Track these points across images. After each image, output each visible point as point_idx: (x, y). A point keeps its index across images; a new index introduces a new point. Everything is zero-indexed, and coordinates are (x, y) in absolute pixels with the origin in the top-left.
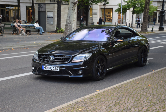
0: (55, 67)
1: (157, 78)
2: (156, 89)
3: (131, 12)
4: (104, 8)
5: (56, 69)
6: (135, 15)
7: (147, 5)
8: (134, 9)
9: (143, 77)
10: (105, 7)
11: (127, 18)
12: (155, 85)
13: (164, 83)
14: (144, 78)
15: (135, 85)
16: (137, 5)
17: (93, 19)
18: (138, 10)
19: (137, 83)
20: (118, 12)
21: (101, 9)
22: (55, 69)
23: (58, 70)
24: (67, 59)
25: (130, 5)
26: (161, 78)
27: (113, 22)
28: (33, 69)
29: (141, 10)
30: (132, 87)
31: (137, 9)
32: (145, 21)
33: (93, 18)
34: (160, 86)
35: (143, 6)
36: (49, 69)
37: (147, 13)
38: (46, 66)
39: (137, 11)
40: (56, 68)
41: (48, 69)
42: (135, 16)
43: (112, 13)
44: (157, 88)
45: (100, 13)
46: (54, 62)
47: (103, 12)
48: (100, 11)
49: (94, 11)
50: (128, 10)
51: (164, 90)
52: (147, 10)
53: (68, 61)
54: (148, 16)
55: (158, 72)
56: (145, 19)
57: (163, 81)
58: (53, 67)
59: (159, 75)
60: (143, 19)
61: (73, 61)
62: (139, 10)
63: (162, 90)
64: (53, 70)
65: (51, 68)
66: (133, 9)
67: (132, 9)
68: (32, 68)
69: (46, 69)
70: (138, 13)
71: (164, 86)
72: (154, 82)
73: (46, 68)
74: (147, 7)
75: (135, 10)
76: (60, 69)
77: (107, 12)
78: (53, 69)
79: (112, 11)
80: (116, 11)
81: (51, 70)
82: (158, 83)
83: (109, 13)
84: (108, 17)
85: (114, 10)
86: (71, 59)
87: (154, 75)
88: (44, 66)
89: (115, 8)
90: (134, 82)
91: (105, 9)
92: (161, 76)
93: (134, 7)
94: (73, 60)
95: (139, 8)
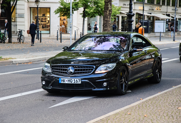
0: (76, 80)
1: (152, 107)
2: (155, 120)
3: (81, 14)
4: (36, 6)
5: (77, 82)
6: (86, 19)
7: (109, 4)
8: (86, 10)
9: (133, 107)
10: (38, 6)
11: (75, 23)
12: (153, 115)
13: (162, 113)
14: (135, 108)
15: (126, 116)
16: (89, 4)
17: (16, 25)
18: (92, 11)
19: (129, 113)
20: (59, 14)
21: (30, 8)
22: (75, 82)
23: (80, 83)
24: (89, 70)
25: (79, 3)
26: (157, 107)
27: (51, 30)
28: (44, 83)
29: (96, 12)
30: (123, 119)
31: (90, 10)
32: (106, 30)
33: (18, 23)
34: (160, 117)
35: (99, 4)
36: (69, 82)
37: (109, 17)
38: (64, 79)
39: (90, 13)
40: (78, 80)
41: (67, 82)
42: (87, 21)
43: (48, 15)
44: (156, 118)
45: (28, 15)
46: (74, 73)
47: (33, 12)
48: (28, 12)
49: (18, 11)
50: (76, 11)
51: (166, 120)
52: (108, 11)
53: (91, 72)
54: (110, 21)
55: (149, 100)
56: (106, 25)
57: (161, 110)
58: (73, 79)
59: (152, 103)
60: (103, 26)
61: (96, 72)
62: (94, 12)
63: (163, 121)
64: (73, 83)
65: (71, 80)
66: (83, 10)
67: (81, 9)
68: (42, 83)
69: (64, 83)
70: (92, 17)
71: (164, 116)
72: (150, 112)
73: (64, 81)
74: (108, 7)
75: (87, 12)
76: (82, 82)
77: (41, 14)
78: (73, 81)
79: (50, 12)
80: (57, 12)
81: (70, 83)
82: (155, 113)
83: (44, 15)
84: (42, 21)
85: (52, 11)
86: (94, 69)
87: (146, 104)
88: (62, 79)
89: (54, 7)
90: (124, 113)
91: (37, 8)
92: (155, 105)
93: (86, 6)
94: (97, 70)
95: (93, 9)
